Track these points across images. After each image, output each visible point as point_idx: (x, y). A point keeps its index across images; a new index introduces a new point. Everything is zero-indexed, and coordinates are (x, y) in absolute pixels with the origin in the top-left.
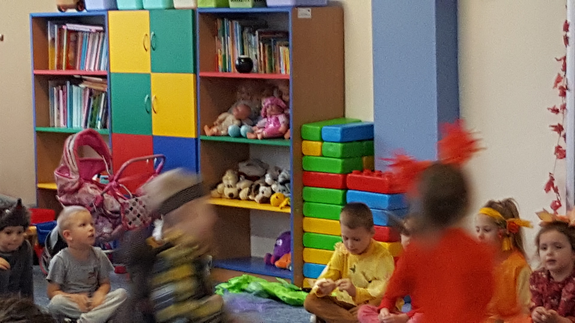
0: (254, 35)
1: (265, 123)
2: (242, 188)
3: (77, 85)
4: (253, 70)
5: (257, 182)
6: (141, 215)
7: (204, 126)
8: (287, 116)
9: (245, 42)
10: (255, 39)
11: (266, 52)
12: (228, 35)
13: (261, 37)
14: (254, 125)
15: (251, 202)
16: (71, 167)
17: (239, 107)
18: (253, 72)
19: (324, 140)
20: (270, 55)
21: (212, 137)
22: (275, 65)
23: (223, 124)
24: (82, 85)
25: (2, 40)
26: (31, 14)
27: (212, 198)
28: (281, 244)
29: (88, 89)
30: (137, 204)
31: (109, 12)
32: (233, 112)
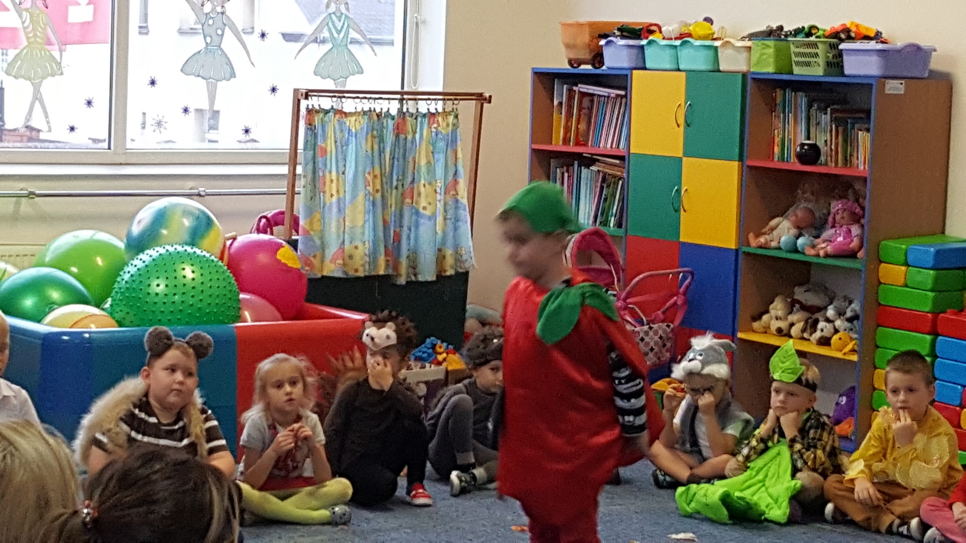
0: (826, 114)
1: (833, 234)
2: (795, 322)
3: (588, 166)
4: (819, 162)
5: (817, 315)
6: (656, 349)
7: (748, 234)
8: (862, 226)
9: (813, 122)
10: (825, 118)
11: (840, 137)
12: (790, 112)
13: (834, 116)
14: (817, 237)
15: (806, 343)
17: (799, 211)
18: (821, 164)
19: (910, 264)
20: (845, 141)
21: (759, 249)
22: (850, 158)
23: (775, 233)
24: (594, 168)
25: (490, 102)
26: (533, 69)
27: (754, 333)
28: (843, 403)
29: (601, 173)
30: (651, 333)
31: (634, 72)
32: (790, 216)
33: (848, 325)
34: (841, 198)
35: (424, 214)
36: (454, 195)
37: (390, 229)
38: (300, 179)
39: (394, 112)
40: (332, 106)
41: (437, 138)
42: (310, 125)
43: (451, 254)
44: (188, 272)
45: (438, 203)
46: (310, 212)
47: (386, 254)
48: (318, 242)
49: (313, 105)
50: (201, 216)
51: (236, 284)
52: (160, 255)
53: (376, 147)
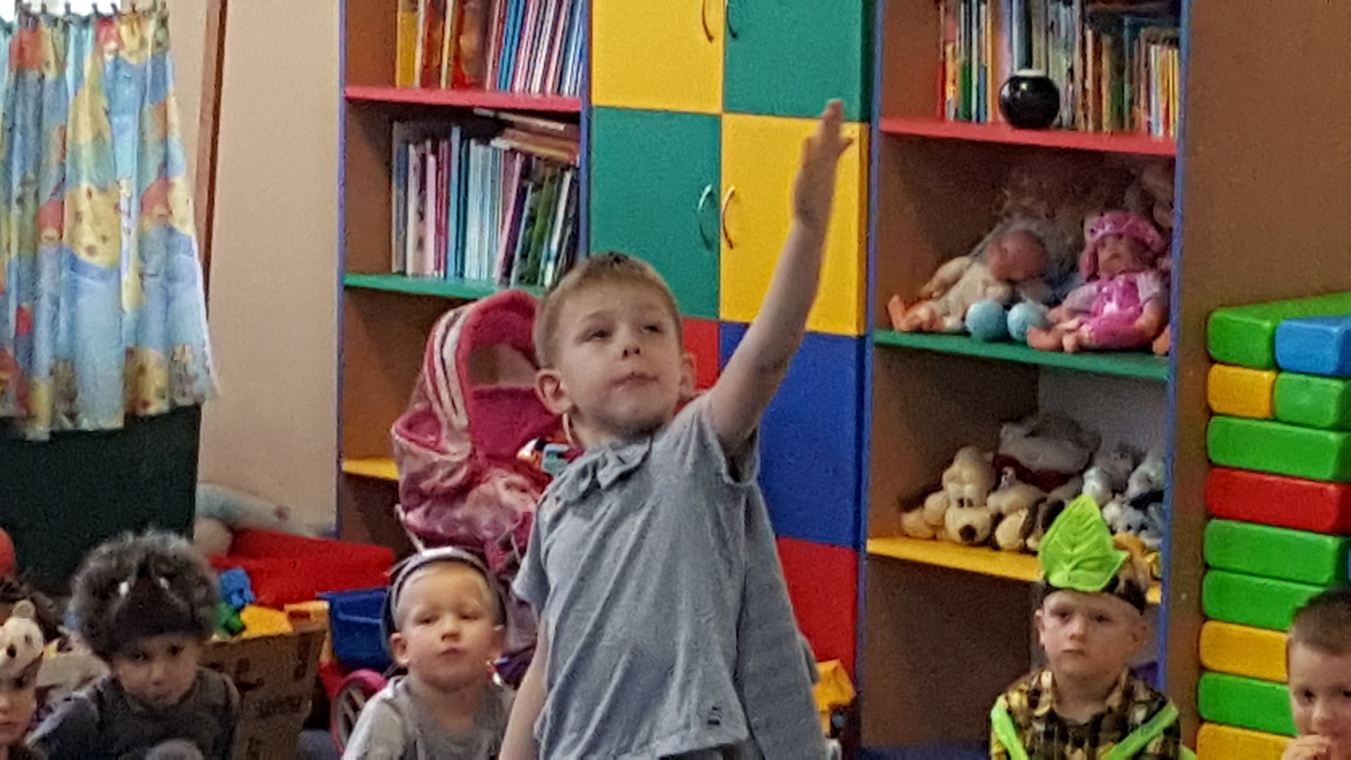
0: (1069, 4)
1: (1091, 298)
2: (1005, 511)
3: (485, 140)
4: (1057, 120)
5: (1058, 493)
7: (888, 298)
8: (1165, 275)
9: (1039, 24)
10: (1069, 15)
11: (1105, 61)
12: (982, 1)
13: (1089, 8)
14: (1055, 303)
16: (446, 415)
17: (1009, 240)
18: (1060, 126)
19: (1283, 366)
20: (1118, 69)
21: (914, 336)
22: (1131, 108)
23: (952, 295)
24: (500, 143)
27: (907, 540)
29: (518, 155)
32: (987, 254)
33: (1136, 516)
35: (88, 266)
36: (161, 216)
39: (10, 15)
41: (115, 79)
43: (159, 365)
45: (124, 236)
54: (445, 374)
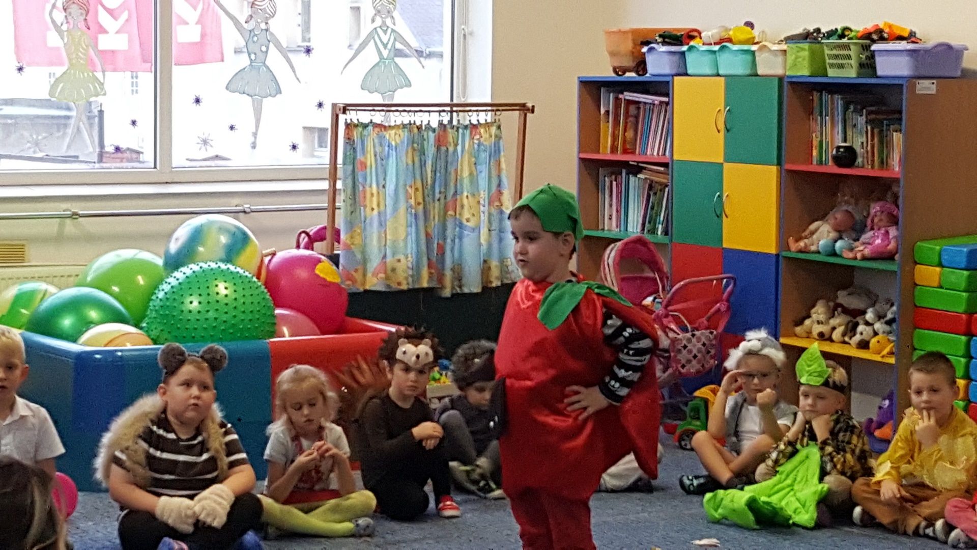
0: (861, 116)
2: (836, 326)
3: (635, 174)
4: (857, 163)
5: (859, 319)
6: (699, 355)
7: (788, 238)
9: (849, 124)
10: (861, 120)
11: (876, 140)
12: (827, 114)
13: (869, 117)
15: (848, 346)
17: (838, 215)
18: (858, 167)
19: (944, 265)
20: (881, 142)
22: (886, 159)
23: (815, 237)
24: (641, 176)
25: (533, 112)
26: (579, 78)
27: (796, 338)
28: (886, 406)
29: (648, 181)
30: (694, 340)
31: (676, 78)
32: (829, 221)
33: (887, 328)
34: (879, 199)
35: (466, 226)
36: (497, 206)
37: (433, 243)
38: (340, 194)
39: (434, 124)
40: (371, 120)
41: (479, 150)
42: (349, 139)
43: (496, 266)
44: (222, 289)
45: (482, 215)
46: (351, 225)
47: (430, 266)
48: (359, 256)
49: (351, 120)
50: (238, 233)
51: (271, 298)
52: (194, 272)
53: (417, 160)
54: (609, 270)
